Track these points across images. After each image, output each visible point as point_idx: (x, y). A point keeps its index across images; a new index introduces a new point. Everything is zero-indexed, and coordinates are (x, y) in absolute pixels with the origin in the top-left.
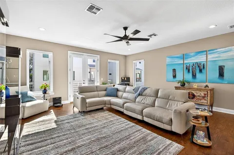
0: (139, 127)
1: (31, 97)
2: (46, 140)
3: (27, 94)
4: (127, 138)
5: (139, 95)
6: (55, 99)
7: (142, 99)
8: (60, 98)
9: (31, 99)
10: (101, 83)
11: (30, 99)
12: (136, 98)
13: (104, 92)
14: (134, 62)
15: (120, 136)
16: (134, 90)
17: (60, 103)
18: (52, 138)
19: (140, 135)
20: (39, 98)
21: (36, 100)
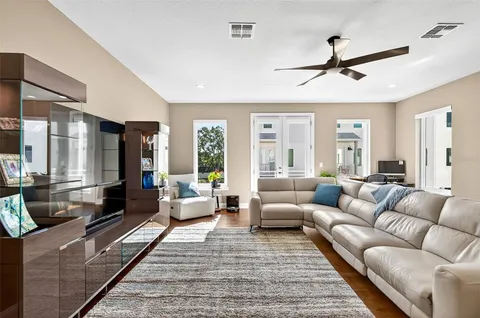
0: (348, 290)
1: (192, 191)
2: (176, 256)
3: (188, 185)
4: (294, 301)
5: (386, 209)
6: (229, 198)
7: (389, 220)
8: (237, 197)
9: (194, 194)
10: (319, 174)
11: (190, 194)
12: (376, 215)
13: (310, 194)
14: (417, 117)
15: (282, 291)
16: (373, 193)
17: (237, 206)
18: (184, 256)
19: (330, 307)
20: (203, 194)
21: (198, 196)
